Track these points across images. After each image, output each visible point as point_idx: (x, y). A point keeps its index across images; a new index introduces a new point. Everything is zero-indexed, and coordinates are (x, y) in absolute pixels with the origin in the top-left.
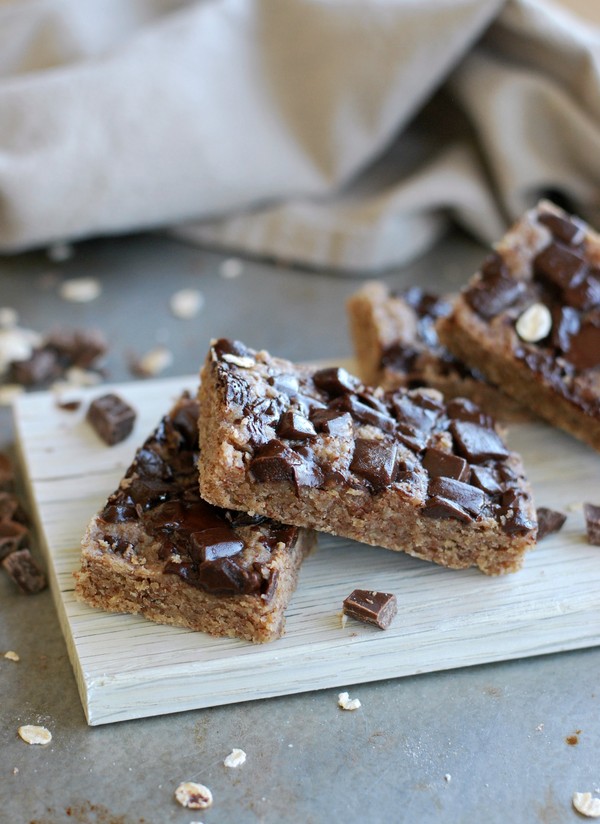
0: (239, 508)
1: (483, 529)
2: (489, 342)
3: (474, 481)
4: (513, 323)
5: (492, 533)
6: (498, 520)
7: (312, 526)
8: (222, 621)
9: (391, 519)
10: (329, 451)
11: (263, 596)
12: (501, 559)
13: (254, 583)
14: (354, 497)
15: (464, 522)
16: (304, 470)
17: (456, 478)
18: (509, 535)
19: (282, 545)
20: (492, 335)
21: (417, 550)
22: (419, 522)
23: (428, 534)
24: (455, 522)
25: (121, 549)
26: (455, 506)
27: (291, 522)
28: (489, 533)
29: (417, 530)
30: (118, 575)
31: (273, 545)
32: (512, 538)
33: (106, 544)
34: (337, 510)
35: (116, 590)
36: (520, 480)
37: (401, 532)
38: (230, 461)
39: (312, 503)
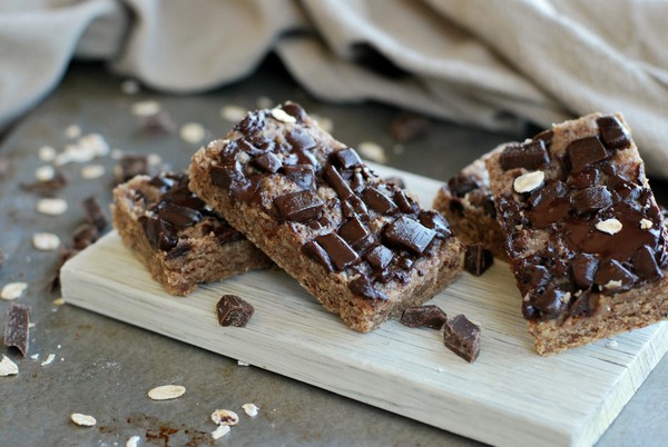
6: (348, 279)
9: (287, 248)
15: (328, 271)
21: (306, 283)
23: (308, 271)
24: (322, 267)
26: (322, 255)
27: (233, 225)
28: (341, 286)
29: (302, 264)
34: (257, 227)
37: (294, 262)
38: (198, 160)
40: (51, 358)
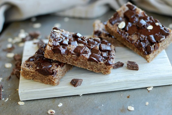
0: (52, 59)
1: (101, 64)
2: (112, 29)
3: (102, 55)
4: (118, 25)
5: (103, 65)
6: (104, 62)
7: (67, 63)
8: (46, 81)
9: (82, 62)
10: (70, 48)
11: (53, 75)
12: (106, 71)
13: (51, 72)
14: (74, 57)
15: (97, 62)
16: (63, 51)
17: (97, 54)
18: (106, 65)
19: (59, 66)
20: (113, 28)
21: (89, 68)
22: (88, 62)
23: (90, 65)
24: (95, 62)
25: (29, 67)
26: (95, 59)
27: (62, 62)
28: (102, 65)
29: (88, 64)
30: (28, 71)
31: (57, 66)
32: (107, 66)
33: (26, 65)
34: (71, 59)
35: (28, 74)
36: (113, 55)
37: (85, 64)
38: (48, 49)
39: (65, 58)
40: (7, 99)
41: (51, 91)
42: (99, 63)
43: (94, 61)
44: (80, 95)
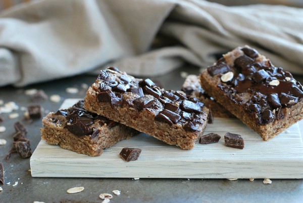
0: (95, 112)
1: (177, 128)
5: (180, 129)
6: (182, 125)
7: (120, 121)
8: (80, 147)
9: (145, 121)
10: (128, 96)
11: (90, 136)
14: (132, 111)
15: (170, 124)
17: (173, 112)
18: (186, 131)
19: (106, 124)
21: (156, 135)
22: (154, 123)
23: (158, 128)
24: (167, 124)
25: (56, 122)
26: (167, 118)
27: (112, 119)
29: (155, 126)
30: (52, 129)
31: (102, 125)
32: (187, 133)
33: (51, 120)
34: (127, 116)
35: (52, 135)
37: (150, 127)
40: (16, 183)
41: (86, 165)
42: (174, 125)
43: (166, 121)
44: (135, 179)
